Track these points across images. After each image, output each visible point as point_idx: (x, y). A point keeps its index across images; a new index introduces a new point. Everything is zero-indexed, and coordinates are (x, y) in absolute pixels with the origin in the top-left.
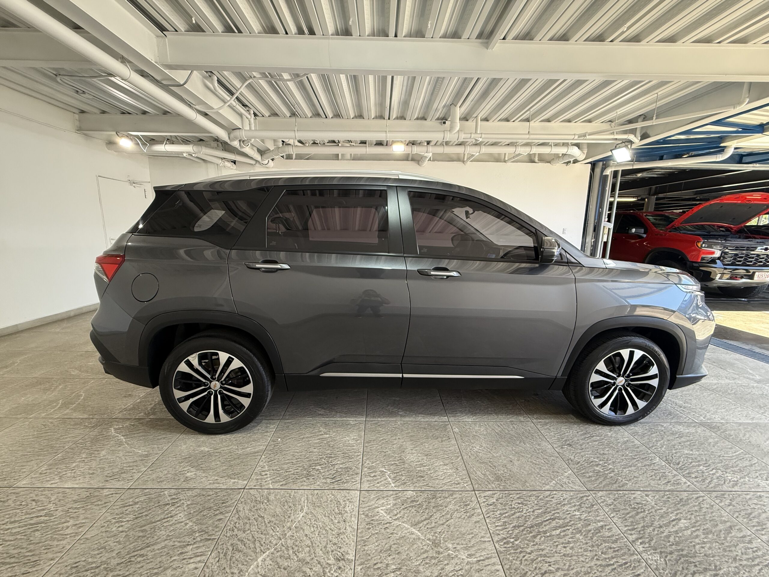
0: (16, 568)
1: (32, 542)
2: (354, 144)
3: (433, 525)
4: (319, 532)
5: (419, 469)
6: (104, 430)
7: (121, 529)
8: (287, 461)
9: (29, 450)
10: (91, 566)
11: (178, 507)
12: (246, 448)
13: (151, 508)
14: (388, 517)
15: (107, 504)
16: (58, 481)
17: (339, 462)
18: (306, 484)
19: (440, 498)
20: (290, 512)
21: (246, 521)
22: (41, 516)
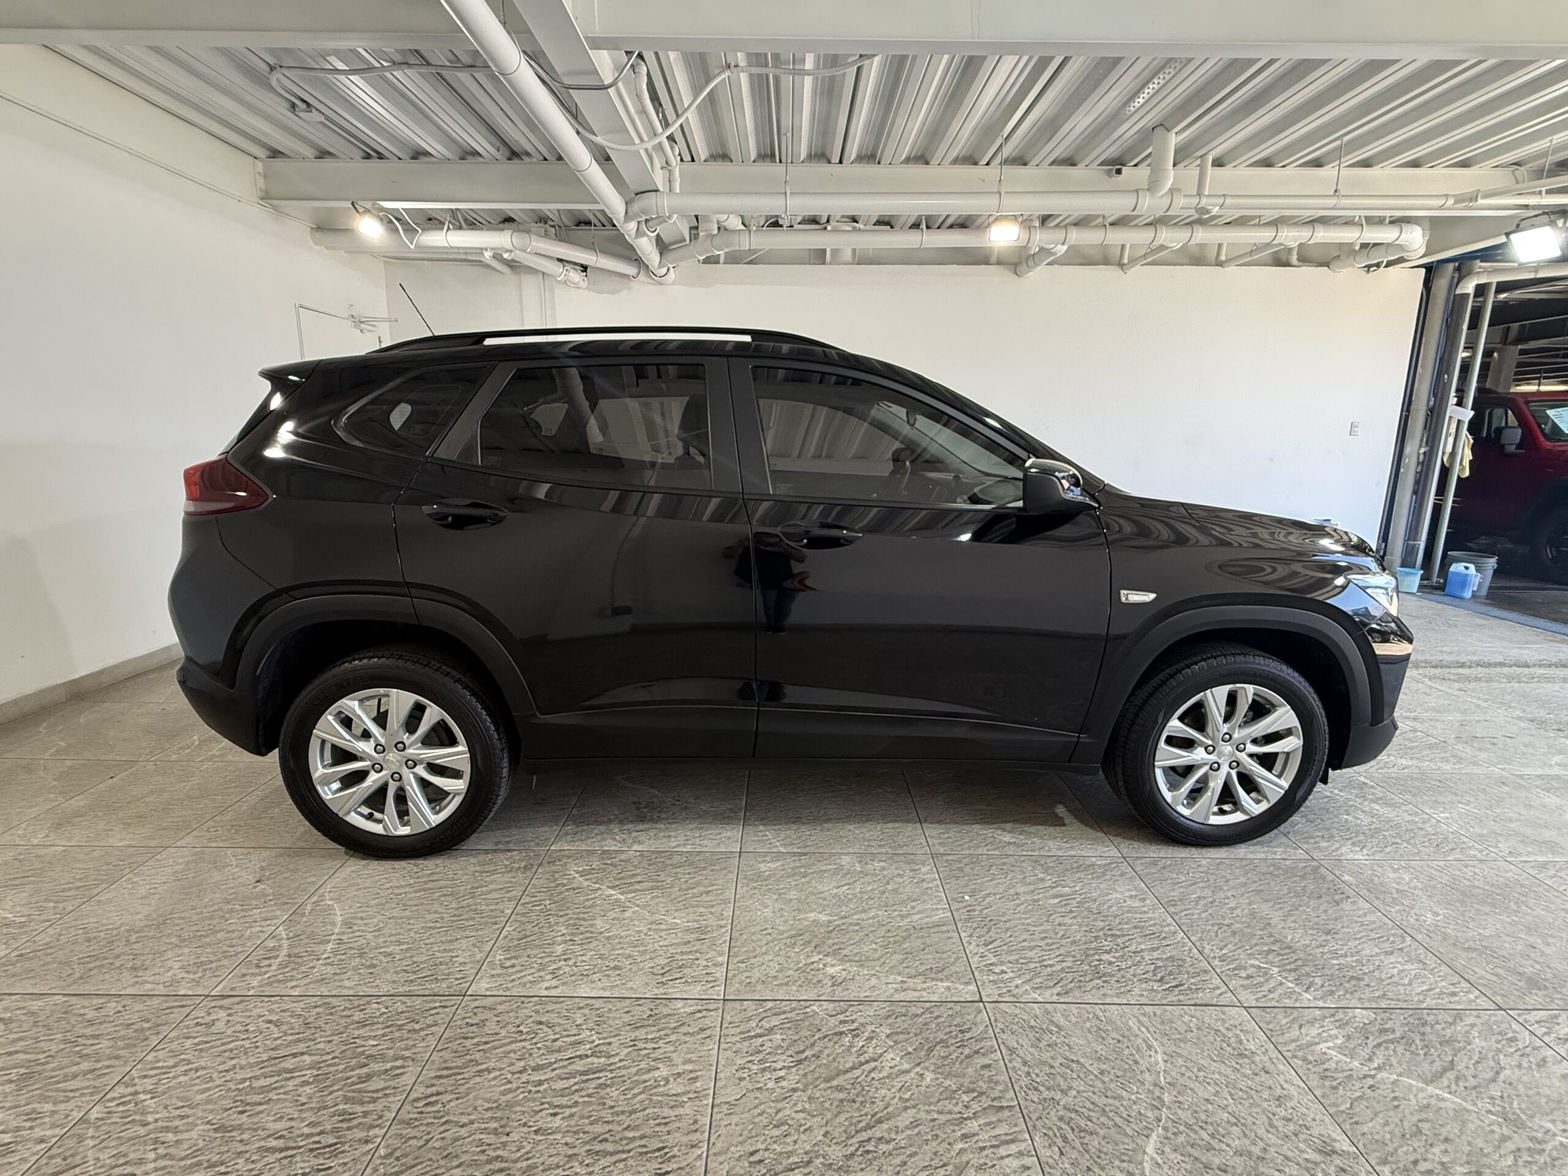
0: (630, 1162)
1: (616, 1109)
2: (862, 226)
3: (1472, 1082)
4: (1231, 1094)
5: (1335, 962)
6: (556, 875)
7: (784, 1083)
8: (1024, 944)
9: (429, 917)
10: (790, 1160)
11: (870, 1039)
12: (909, 915)
13: (812, 1040)
14: (1356, 1063)
15: (708, 1032)
16: (554, 983)
17: (1143, 947)
18: (1109, 992)
19: (1437, 1023)
20: (1126, 1052)
21: (1047, 1069)
22: (587, 1056)
